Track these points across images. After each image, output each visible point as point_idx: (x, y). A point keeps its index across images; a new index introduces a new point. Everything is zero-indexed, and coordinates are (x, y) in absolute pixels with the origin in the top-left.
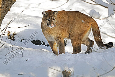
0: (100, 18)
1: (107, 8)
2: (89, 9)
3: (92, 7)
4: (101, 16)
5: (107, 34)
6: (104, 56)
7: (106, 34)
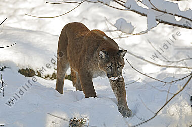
0: (133, 33)
1: (146, 15)
2: (115, 17)
3: (121, 14)
4: (135, 30)
5: (145, 59)
6: (139, 96)
7: (143, 59)
